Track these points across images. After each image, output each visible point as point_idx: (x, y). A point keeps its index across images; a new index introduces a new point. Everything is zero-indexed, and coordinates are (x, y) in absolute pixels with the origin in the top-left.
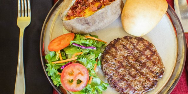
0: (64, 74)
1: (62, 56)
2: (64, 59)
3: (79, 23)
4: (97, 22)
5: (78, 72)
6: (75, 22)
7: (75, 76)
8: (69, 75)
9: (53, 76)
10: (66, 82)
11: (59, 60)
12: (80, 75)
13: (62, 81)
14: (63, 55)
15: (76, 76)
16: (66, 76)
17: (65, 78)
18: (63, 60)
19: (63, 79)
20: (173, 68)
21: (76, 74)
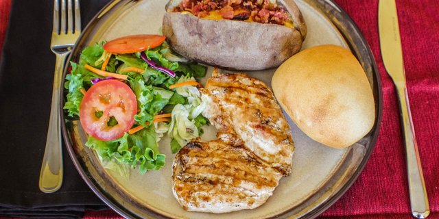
0: (93, 94)
1: (108, 65)
2: (109, 71)
3: (186, 26)
4: (220, 44)
5: (118, 100)
6: (180, 20)
7: (109, 106)
8: (99, 100)
9: (72, 93)
10: (88, 111)
11: (99, 68)
12: (120, 109)
13: (82, 107)
14: (111, 64)
15: (111, 108)
16: (93, 100)
17: (90, 102)
18: (106, 70)
19: (86, 104)
20: (311, 194)
21: (113, 103)
